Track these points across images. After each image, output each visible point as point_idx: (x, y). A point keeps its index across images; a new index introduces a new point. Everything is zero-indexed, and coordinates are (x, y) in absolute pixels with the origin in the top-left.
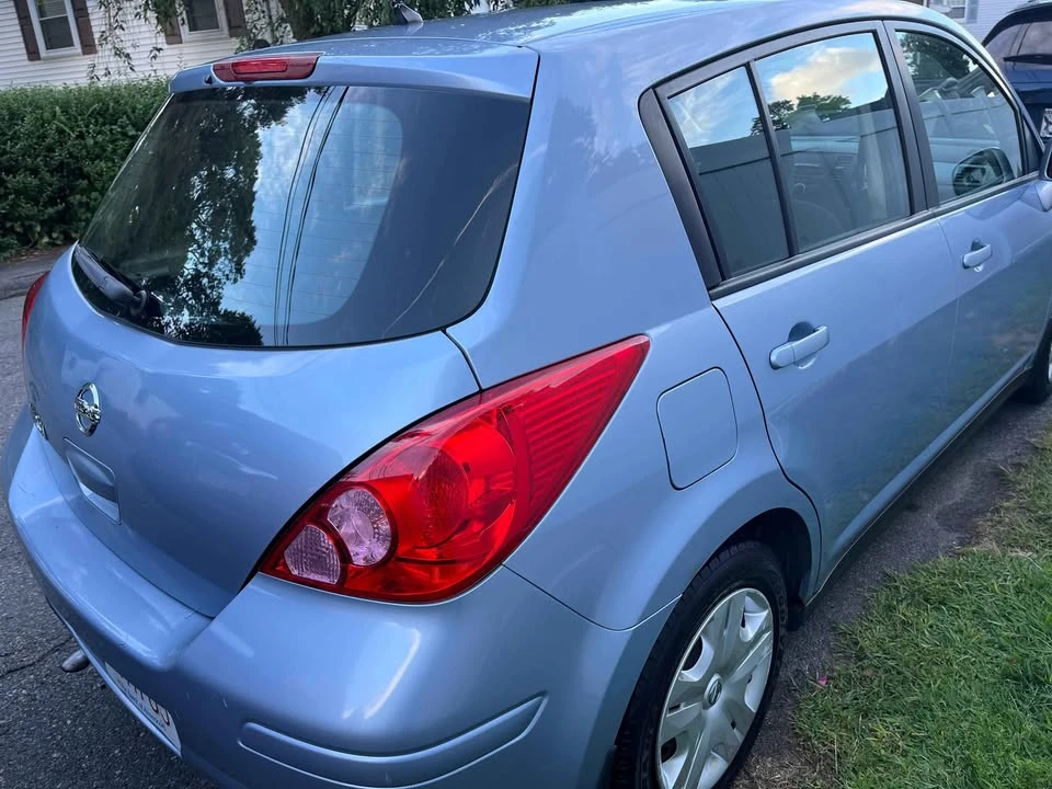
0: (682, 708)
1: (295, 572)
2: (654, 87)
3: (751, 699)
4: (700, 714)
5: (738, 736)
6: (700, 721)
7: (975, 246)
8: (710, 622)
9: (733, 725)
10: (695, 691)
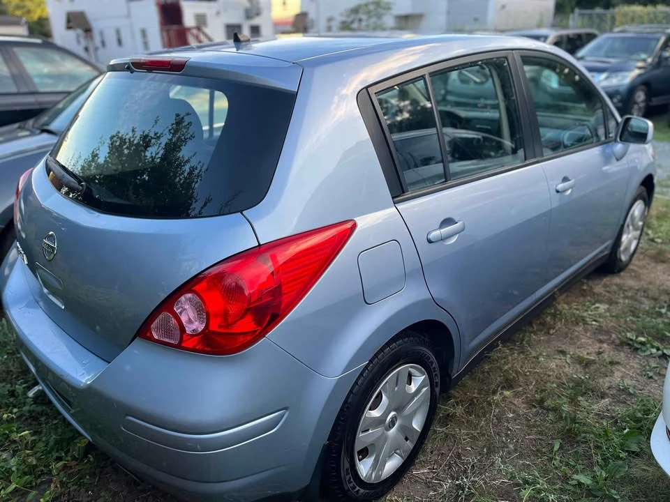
0: (370, 431)
1: (156, 337)
2: (367, 88)
3: (417, 425)
4: (383, 433)
5: (410, 445)
6: (383, 438)
7: (565, 179)
8: (386, 383)
9: (407, 439)
10: (380, 422)
